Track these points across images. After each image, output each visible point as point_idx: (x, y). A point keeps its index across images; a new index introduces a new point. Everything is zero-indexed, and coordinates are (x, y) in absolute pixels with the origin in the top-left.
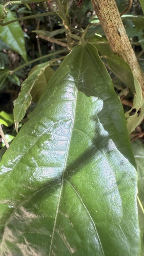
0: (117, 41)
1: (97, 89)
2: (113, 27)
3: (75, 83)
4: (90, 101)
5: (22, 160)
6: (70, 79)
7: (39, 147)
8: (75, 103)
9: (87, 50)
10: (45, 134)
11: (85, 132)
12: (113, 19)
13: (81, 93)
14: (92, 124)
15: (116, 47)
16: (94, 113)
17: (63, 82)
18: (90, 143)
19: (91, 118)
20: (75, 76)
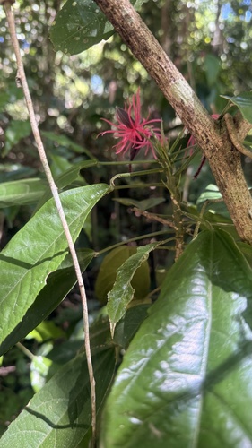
0: (247, 225)
1: (237, 284)
2: (242, 208)
3: (208, 275)
4: (230, 298)
5: (149, 364)
6: (200, 270)
7: (171, 349)
8: (210, 299)
9: (217, 236)
10: (176, 334)
11: (227, 334)
12: (243, 199)
13: (216, 287)
14: (235, 326)
15: (245, 232)
16: (236, 313)
17: (192, 273)
18: (234, 348)
19: (233, 317)
20: (206, 266)
